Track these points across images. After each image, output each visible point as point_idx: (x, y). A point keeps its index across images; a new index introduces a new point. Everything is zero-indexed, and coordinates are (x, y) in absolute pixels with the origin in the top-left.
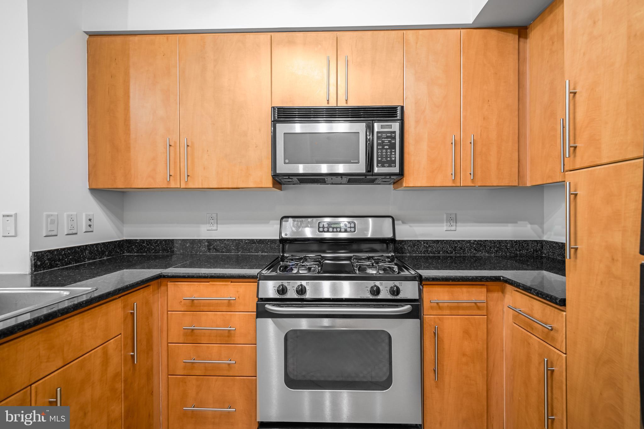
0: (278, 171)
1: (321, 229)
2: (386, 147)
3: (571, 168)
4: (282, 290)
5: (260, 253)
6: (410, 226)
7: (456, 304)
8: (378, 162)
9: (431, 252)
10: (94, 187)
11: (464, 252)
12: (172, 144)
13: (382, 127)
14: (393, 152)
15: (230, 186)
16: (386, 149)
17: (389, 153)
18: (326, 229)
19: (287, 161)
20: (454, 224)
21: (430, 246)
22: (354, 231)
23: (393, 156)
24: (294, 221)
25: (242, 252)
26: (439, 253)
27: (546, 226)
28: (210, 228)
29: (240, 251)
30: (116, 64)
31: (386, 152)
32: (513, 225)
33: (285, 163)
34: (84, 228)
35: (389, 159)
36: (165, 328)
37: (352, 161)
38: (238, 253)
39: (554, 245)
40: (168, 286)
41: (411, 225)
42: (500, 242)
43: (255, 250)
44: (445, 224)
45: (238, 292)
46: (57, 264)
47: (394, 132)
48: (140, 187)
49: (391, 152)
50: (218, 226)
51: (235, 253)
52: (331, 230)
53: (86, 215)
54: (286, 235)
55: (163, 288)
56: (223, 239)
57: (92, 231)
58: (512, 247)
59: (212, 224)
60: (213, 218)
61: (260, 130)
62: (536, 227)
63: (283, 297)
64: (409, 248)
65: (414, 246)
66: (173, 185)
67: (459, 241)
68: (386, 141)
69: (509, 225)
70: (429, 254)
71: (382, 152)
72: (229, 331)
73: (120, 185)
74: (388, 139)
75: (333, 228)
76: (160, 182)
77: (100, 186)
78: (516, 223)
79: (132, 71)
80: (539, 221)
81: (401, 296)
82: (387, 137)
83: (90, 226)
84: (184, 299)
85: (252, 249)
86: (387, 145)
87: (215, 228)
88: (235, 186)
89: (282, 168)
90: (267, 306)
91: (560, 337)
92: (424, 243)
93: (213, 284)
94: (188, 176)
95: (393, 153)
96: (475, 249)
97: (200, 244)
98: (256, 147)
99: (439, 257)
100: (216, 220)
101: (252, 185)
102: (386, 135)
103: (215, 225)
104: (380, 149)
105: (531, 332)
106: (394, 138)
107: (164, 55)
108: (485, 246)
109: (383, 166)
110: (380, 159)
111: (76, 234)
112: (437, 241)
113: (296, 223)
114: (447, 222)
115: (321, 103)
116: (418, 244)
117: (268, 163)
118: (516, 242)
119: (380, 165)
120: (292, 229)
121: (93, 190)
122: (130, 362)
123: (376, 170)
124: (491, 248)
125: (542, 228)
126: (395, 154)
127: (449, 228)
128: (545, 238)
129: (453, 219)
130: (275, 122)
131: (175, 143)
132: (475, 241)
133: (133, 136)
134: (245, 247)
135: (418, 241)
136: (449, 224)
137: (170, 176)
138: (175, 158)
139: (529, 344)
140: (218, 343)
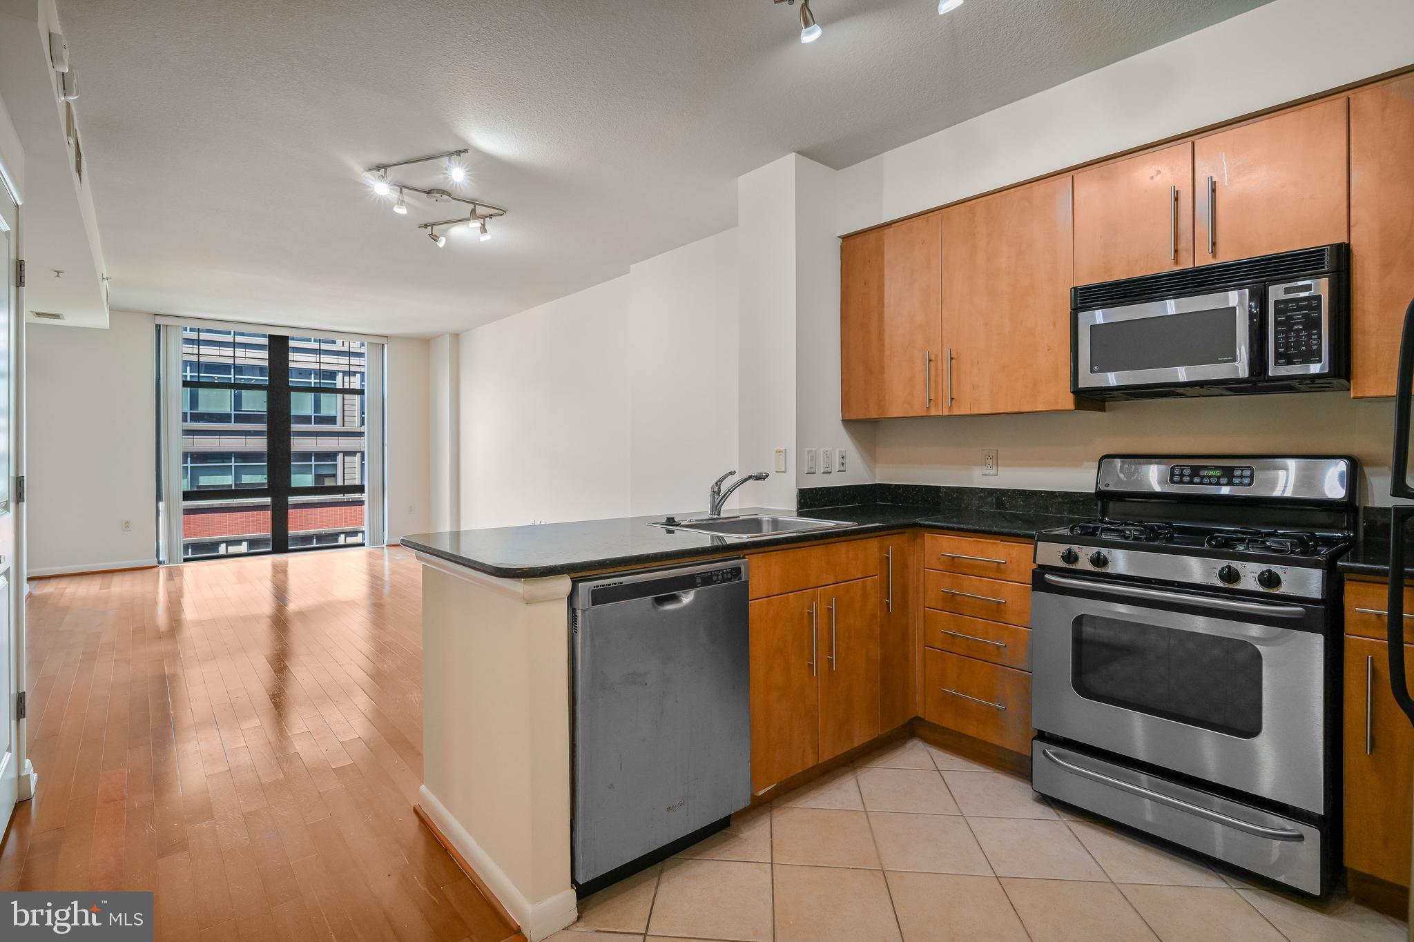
0: (1081, 385)
1: (1176, 479)
2: (1296, 327)
4: (1070, 557)
8: (1278, 356)
10: (847, 418)
12: (933, 358)
13: (1290, 290)
14: (1315, 334)
15: (1009, 411)
16: (1298, 331)
17: (1303, 338)
18: (1186, 479)
19: (1096, 368)
22: (1250, 485)
23: (1315, 342)
24: (1123, 463)
28: (987, 472)
31: (1298, 337)
33: (1092, 371)
34: (837, 467)
35: (1304, 348)
36: (921, 589)
37: (1219, 359)
40: (926, 538)
45: (1009, 554)
46: (816, 505)
47: (1319, 298)
48: (895, 416)
49: (1309, 335)
50: (999, 468)
52: (1197, 479)
53: (840, 452)
54: (1107, 485)
55: (919, 540)
57: (844, 471)
59: (990, 467)
61: (1054, 324)
63: (1071, 567)
66: (933, 412)
68: (1297, 315)
71: (1287, 338)
72: (999, 603)
73: (874, 415)
74: (1301, 312)
75: (1203, 477)
76: (918, 410)
77: (854, 417)
79: (887, 272)
82: (1299, 308)
83: (843, 464)
84: (943, 555)
85: (1052, 507)
86: (1298, 323)
87: (993, 472)
88: (1016, 411)
89: (1089, 380)
90: (1047, 576)
93: (978, 541)
94: (952, 399)
97: (973, 492)
98: (1048, 350)
100: (994, 460)
101: (1041, 407)
102: (1297, 305)
103: (994, 468)
104: (1282, 332)
106: (1319, 307)
109: (1289, 363)
110: (1282, 350)
111: (830, 473)
113: (1126, 466)
115: (1165, 265)
117: (1066, 372)
119: (1281, 362)
120: (1118, 475)
121: (846, 422)
122: (886, 609)
123: (1273, 371)
126: (1320, 338)
130: (1076, 310)
131: (936, 356)
133: (887, 353)
137: (930, 400)
138: (936, 376)
140: (984, 617)
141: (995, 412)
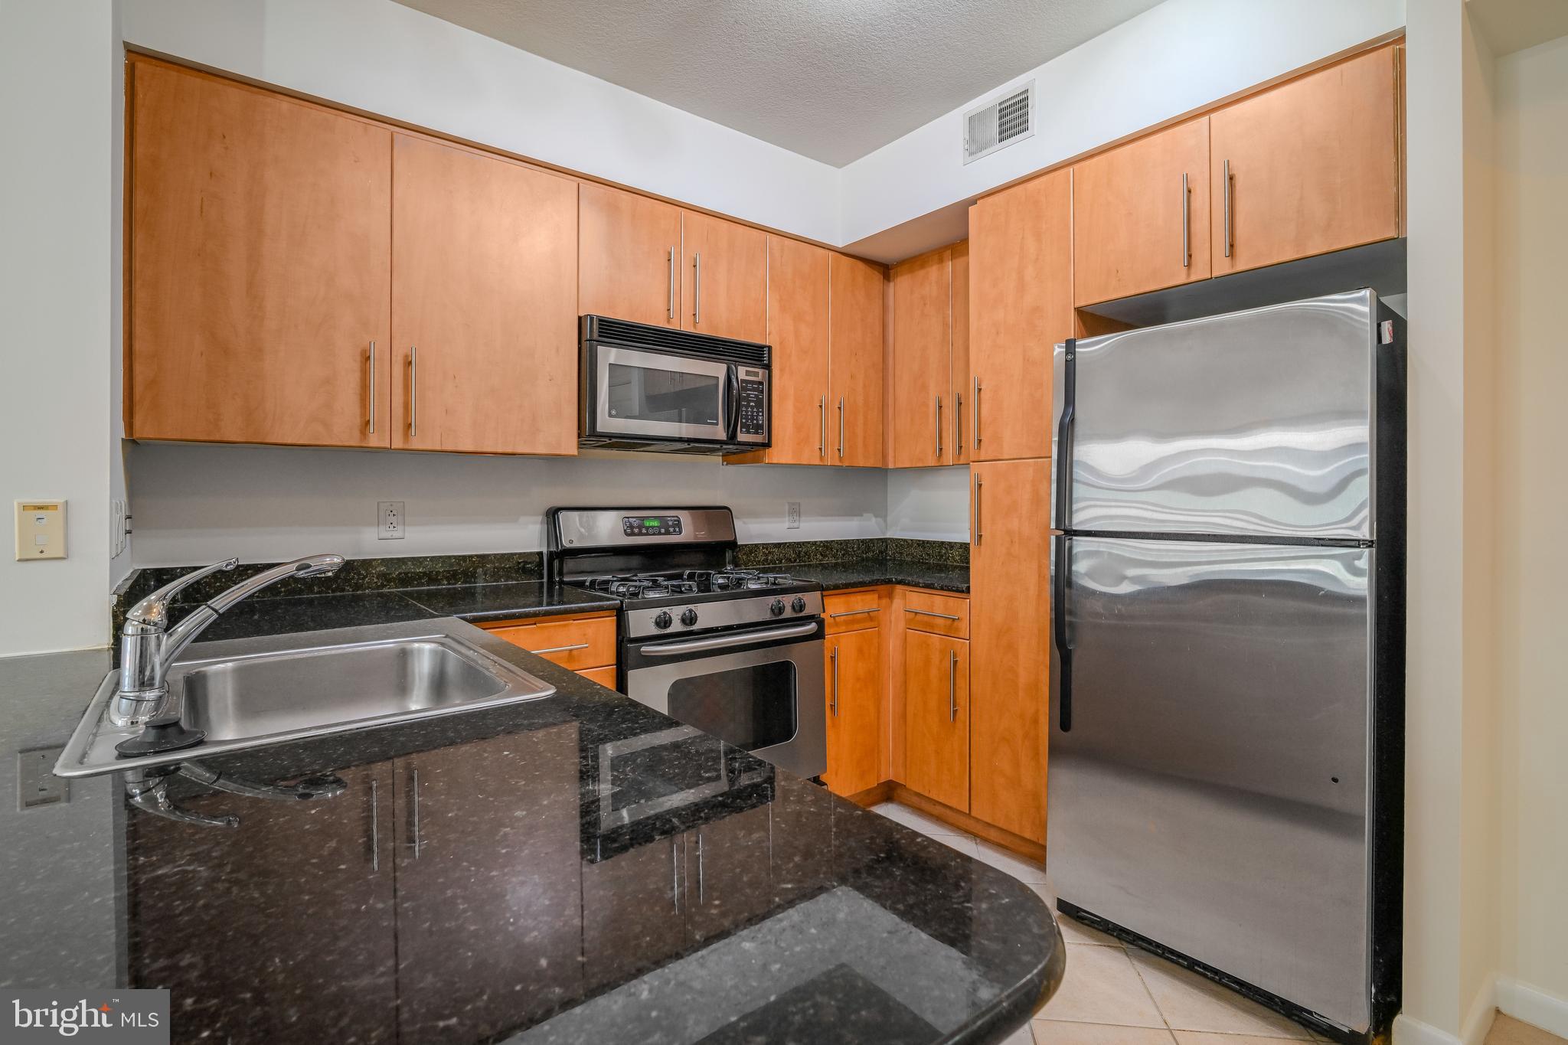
0: (596, 429)
2: (752, 404)
3: (976, 459)
4: (664, 622)
5: (502, 583)
6: (744, 523)
7: (851, 616)
8: (743, 425)
9: (771, 561)
11: (809, 558)
13: (748, 373)
14: (760, 412)
15: (500, 450)
16: (752, 407)
17: (755, 414)
19: (616, 412)
20: (798, 518)
21: (770, 552)
23: (760, 418)
24: (582, 516)
25: (462, 583)
26: (781, 562)
27: (889, 519)
28: (388, 535)
29: (460, 579)
30: (226, 148)
31: (752, 412)
32: (859, 518)
33: (610, 415)
35: (755, 422)
37: (709, 421)
38: (455, 584)
39: (902, 543)
41: (745, 520)
42: (847, 542)
43: (492, 576)
44: (787, 519)
47: (760, 383)
48: (289, 441)
49: (758, 412)
51: (449, 584)
54: (571, 542)
56: (421, 557)
58: (859, 548)
59: (392, 526)
60: (394, 512)
61: (557, 350)
62: (879, 519)
63: (665, 632)
64: (744, 557)
65: (751, 553)
66: (374, 441)
67: (803, 543)
68: (753, 395)
69: (855, 518)
70: (769, 564)
74: (755, 393)
76: (342, 431)
78: (862, 516)
80: (881, 512)
81: (806, 612)
82: (754, 389)
86: (753, 401)
87: (398, 533)
88: (509, 450)
89: (607, 423)
91: (964, 626)
92: (763, 548)
95: (760, 414)
96: (822, 555)
97: (366, 570)
98: (551, 381)
99: (780, 568)
101: (539, 450)
102: (752, 386)
104: (745, 406)
105: (931, 631)
106: (761, 391)
107: (356, 162)
108: (831, 549)
109: (748, 432)
110: (745, 421)
112: (779, 544)
114: (789, 516)
115: (658, 321)
116: (756, 551)
118: (863, 541)
119: (744, 430)
123: (740, 437)
124: (837, 551)
125: (885, 521)
126: (762, 415)
127: (792, 525)
128: (888, 536)
129: (795, 511)
131: (381, 353)
132: (821, 542)
134: (470, 572)
135: (756, 545)
136: (791, 518)
139: (928, 645)
141: (479, 450)
